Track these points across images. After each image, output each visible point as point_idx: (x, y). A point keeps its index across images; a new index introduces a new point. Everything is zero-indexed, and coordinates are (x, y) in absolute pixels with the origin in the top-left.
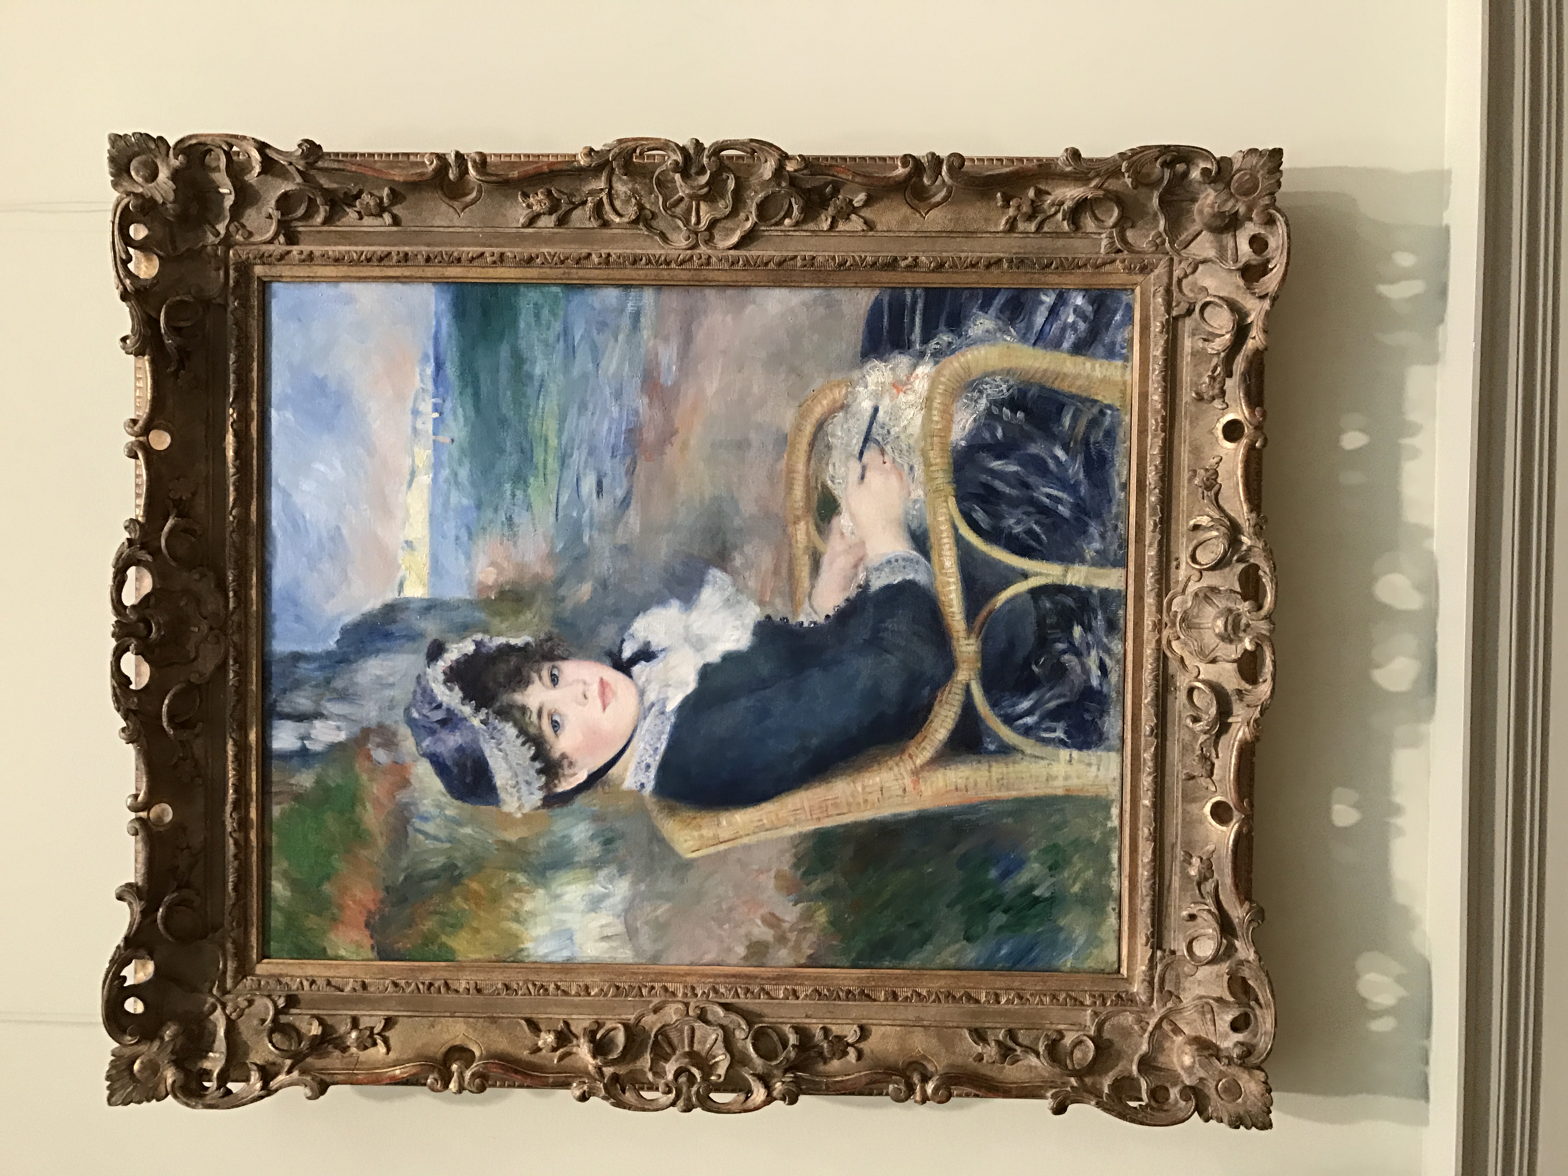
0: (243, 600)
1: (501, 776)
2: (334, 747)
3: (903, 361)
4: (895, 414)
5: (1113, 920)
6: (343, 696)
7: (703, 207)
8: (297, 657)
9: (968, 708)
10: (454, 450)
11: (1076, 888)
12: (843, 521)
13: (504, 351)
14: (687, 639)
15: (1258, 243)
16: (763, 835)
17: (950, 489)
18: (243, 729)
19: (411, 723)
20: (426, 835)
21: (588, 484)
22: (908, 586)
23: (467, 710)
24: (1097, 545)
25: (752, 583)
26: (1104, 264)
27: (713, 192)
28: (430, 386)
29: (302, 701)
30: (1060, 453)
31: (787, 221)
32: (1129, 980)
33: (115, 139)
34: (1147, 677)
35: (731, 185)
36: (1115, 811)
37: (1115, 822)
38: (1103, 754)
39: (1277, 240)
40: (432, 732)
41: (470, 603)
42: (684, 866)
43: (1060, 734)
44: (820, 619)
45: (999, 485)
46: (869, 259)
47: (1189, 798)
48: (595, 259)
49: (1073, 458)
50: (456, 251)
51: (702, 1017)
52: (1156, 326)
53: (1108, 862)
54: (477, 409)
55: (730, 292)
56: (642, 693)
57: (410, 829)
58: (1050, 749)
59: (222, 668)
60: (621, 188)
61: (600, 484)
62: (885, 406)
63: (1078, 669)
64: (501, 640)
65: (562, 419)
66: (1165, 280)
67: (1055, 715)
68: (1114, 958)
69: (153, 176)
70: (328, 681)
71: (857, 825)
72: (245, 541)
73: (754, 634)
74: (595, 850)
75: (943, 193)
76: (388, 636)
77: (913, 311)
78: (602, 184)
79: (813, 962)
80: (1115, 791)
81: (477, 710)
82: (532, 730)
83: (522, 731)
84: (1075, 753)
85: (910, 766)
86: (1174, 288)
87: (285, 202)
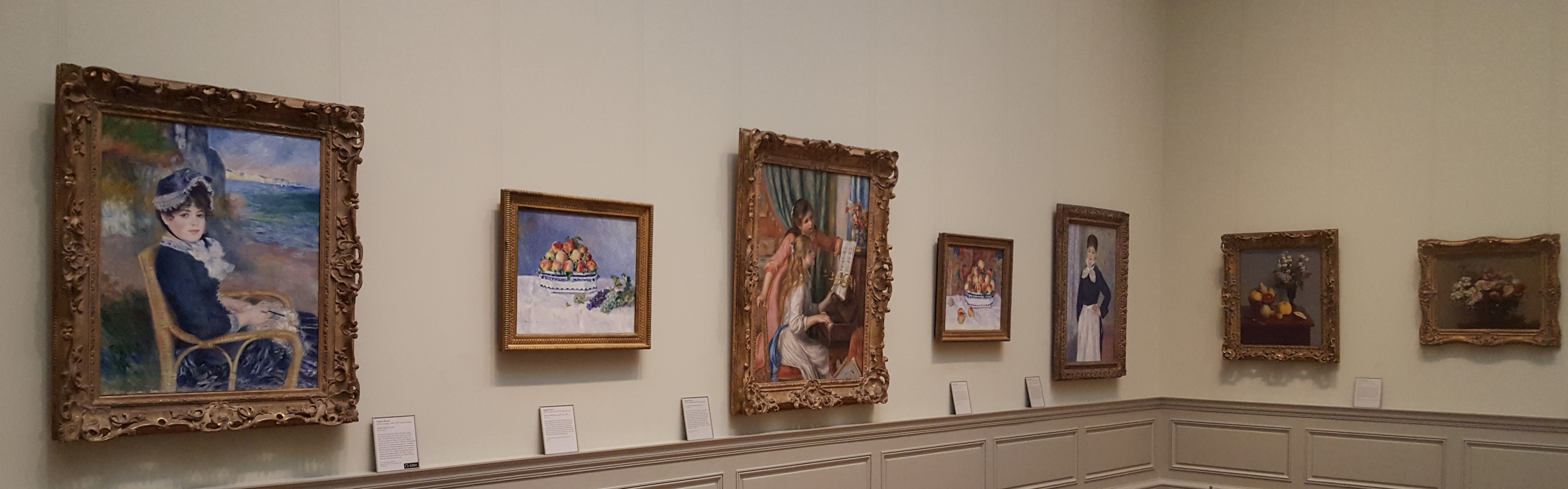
0: (226, 122)
1: (166, 197)
2: (176, 145)
3: (298, 323)
4: (282, 321)
5: (118, 393)
6: (193, 149)
7: (343, 267)
8: (206, 136)
9: (191, 345)
10: (271, 190)
11: (129, 380)
12: (250, 306)
13: (301, 207)
14: (212, 258)
15: (333, 418)
16: (146, 280)
17: (259, 338)
18: (185, 117)
19: (185, 170)
20: (146, 172)
21: (261, 230)
22: (230, 326)
23: (189, 188)
24: (242, 381)
25: (231, 278)
26: (325, 378)
27: (346, 269)
28: (290, 185)
29: (192, 136)
30: (270, 369)
31: (338, 291)
32: (98, 399)
33: (363, 109)
34: (202, 398)
35: (349, 276)
36: (156, 392)
37: (152, 392)
38: (175, 386)
39: (335, 423)
40: (182, 176)
41: (224, 191)
42: (136, 255)
43: (182, 373)
44: (219, 299)
45: (260, 354)
46: (328, 313)
47: (164, 414)
48: (328, 236)
49: (268, 373)
50: (330, 197)
51: (86, 259)
52: (307, 394)
53: (138, 390)
54: (284, 198)
55: (318, 274)
56: (194, 243)
57: (149, 166)
58: (176, 370)
59: (205, 114)
60: (348, 245)
61: (261, 233)
62: (285, 318)
63: (203, 378)
64: (212, 199)
65: (281, 223)
66: (321, 396)
67: (188, 372)
68: (104, 394)
69: (353, 117)
70: (198, 145)
71: (150, 310)
72: (245, 125)
73: (214, 279)
74: (142, 226)
75: (346, 333)
76: (213, 165)
77: (313, 326)
78: (350, 240)
79: (103, 296)
80: (163, 391)
81: (189, 191)
82: (182, 208)
83: (182, 205)
84: (175, 378)
85: (171, 327)
86: (319, 399)
87: (344, 151)
